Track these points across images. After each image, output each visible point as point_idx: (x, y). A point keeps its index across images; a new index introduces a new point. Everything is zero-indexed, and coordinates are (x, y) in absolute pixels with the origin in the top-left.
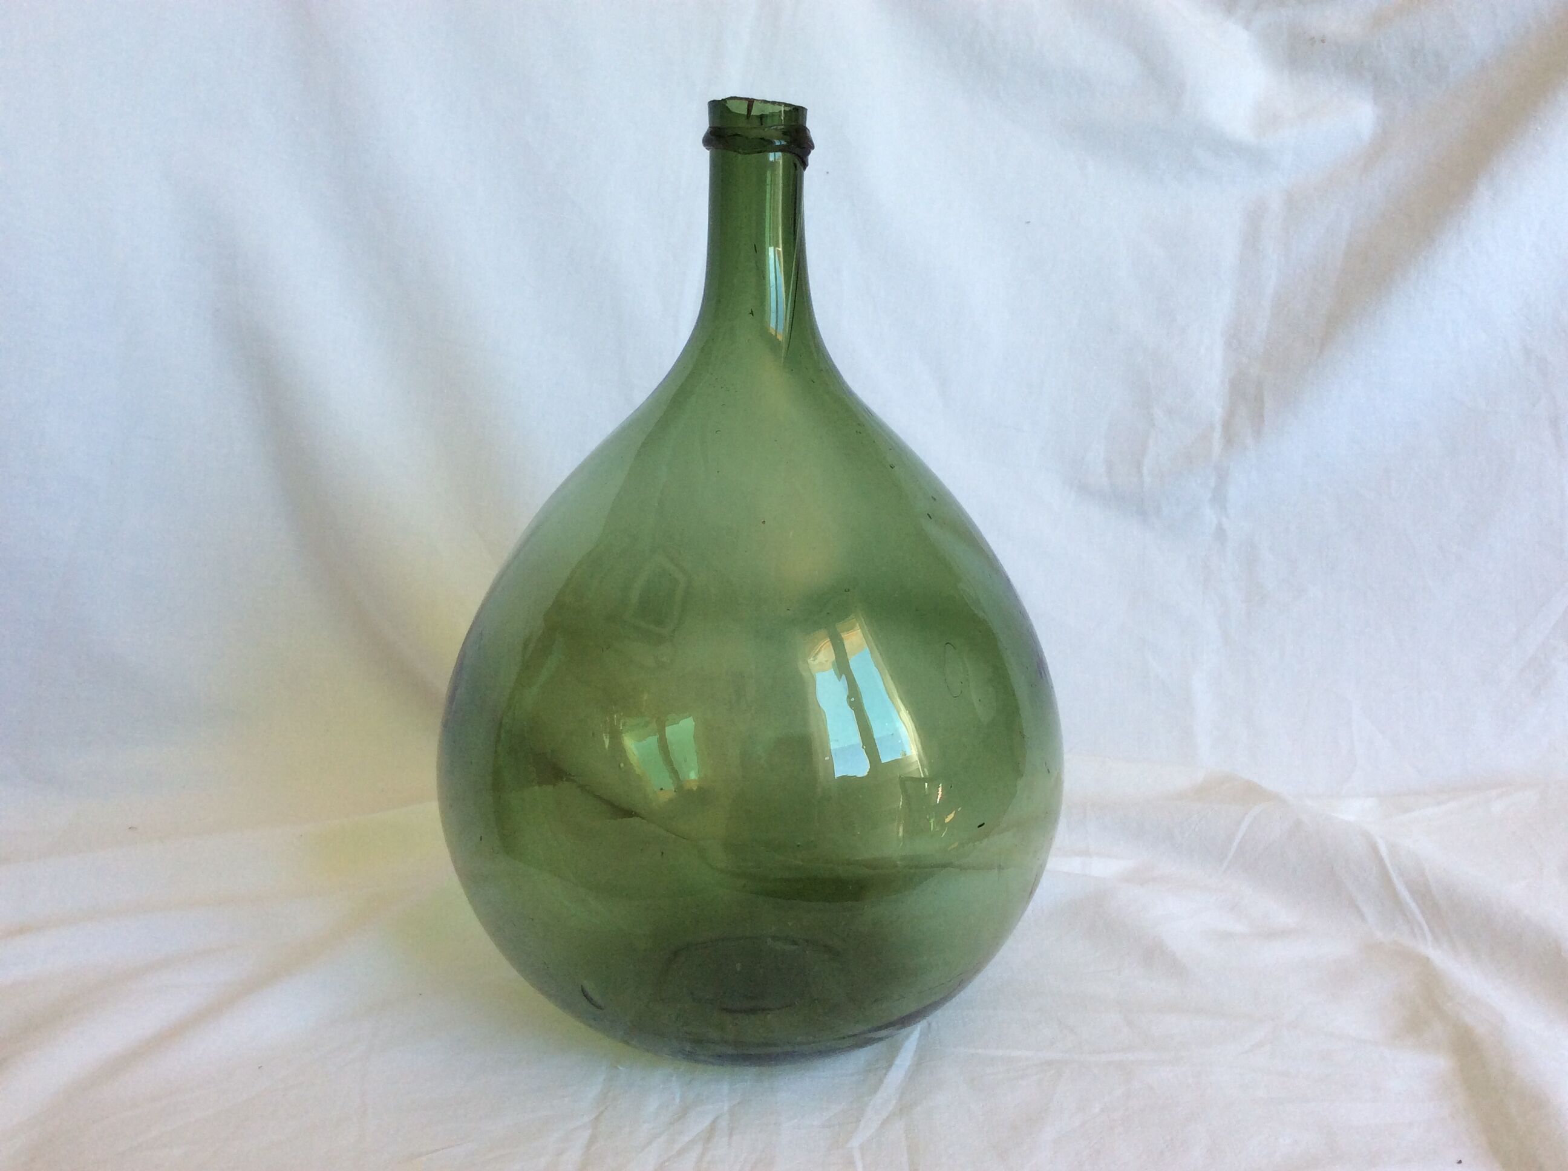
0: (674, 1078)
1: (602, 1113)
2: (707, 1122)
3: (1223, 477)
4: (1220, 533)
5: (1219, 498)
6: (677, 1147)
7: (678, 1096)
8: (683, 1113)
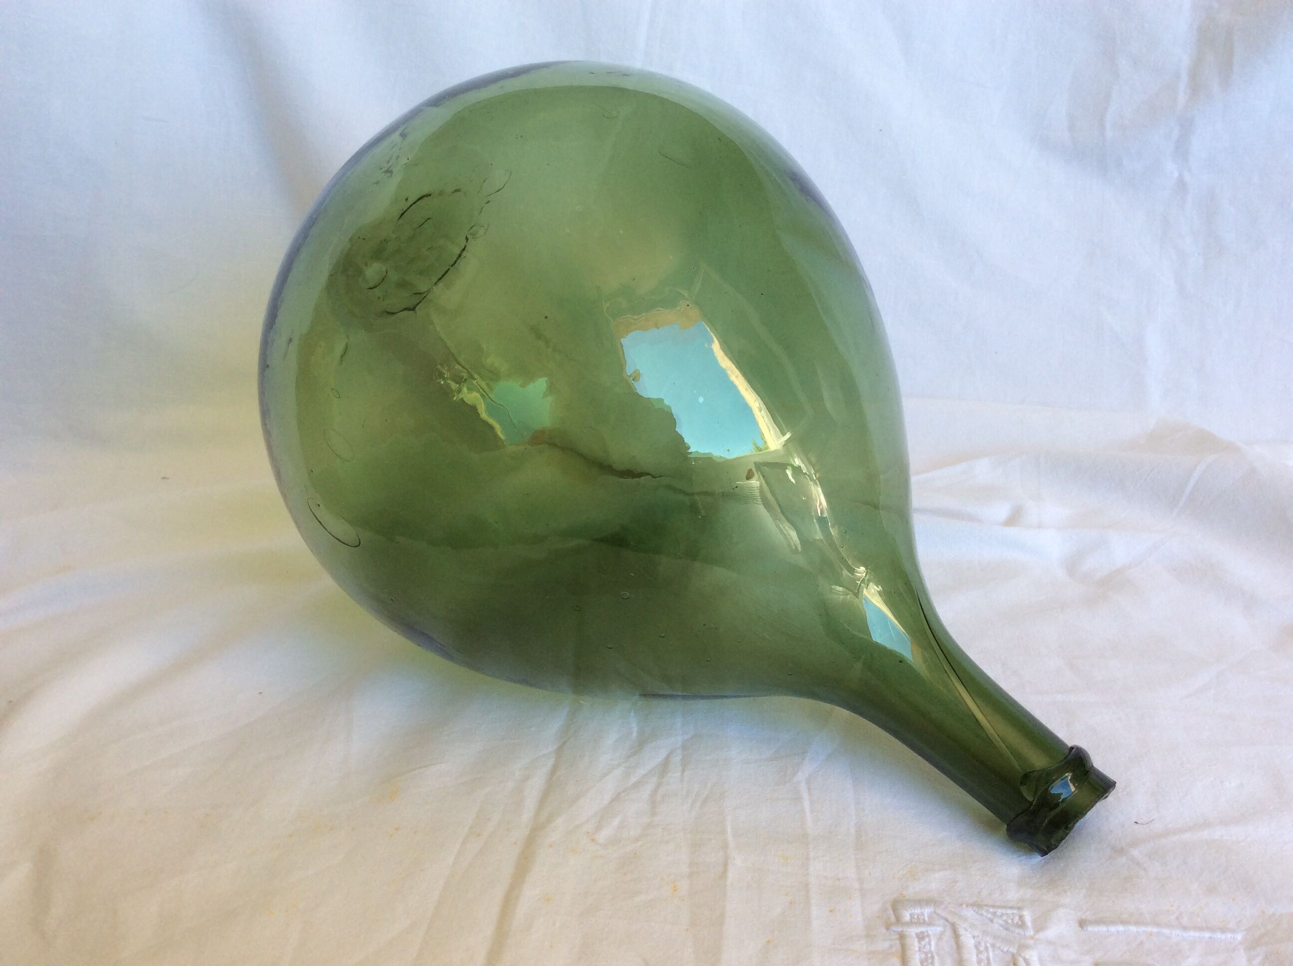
0: (632, 714)
1: (565, 743)
2: (662, 755)
3: (1187, 127)
4: (1181, 186)
5: (1182, 151)
6: (633, 779)
7: (635, 730)
8: (640, 745)
